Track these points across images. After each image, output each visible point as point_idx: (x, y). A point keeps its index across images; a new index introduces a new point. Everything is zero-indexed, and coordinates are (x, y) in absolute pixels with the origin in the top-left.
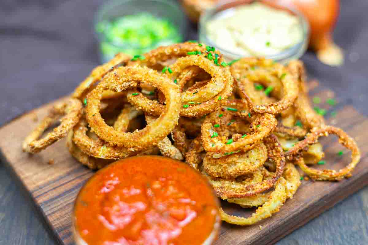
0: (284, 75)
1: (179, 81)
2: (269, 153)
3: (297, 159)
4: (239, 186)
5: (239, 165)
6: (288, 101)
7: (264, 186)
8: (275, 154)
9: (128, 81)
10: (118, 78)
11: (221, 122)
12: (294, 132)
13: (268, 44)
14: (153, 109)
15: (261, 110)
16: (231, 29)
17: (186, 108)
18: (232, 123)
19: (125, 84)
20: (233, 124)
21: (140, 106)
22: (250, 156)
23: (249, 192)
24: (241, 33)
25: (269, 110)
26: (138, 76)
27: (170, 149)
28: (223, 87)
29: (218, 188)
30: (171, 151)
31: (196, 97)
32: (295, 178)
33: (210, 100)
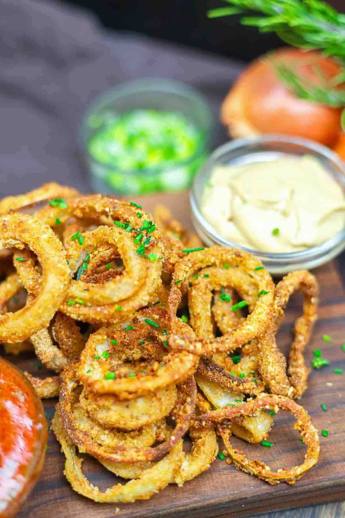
0: (264, 293)
1: (93, 258)
2: (175, 408)
3: (220, 430)
4: (111, 440)
5: (111, 413)
6: (234, 340)
7: (138, 456)
8: (181, 413)
9: (15, 239)
10: (5, 230)
11: (125, 338)
12: (238, 385)
13: (276, 232)
14: (31, 290)
15: (178, 344)
16: (234, 191)
17: (70, 306)
18: (146, 343)
19: (11, 242)
20: (148, 345)
21: (20, 278)
22: (130, 406)
23: (114, 456)
24: (244, 201)
25: (192, 348)
26: (26, 237)
27: (46, 351)
28: (129, 293)
29: (81, 431)
30: (45, 353)
31: (86, 295)
32: (204, 456)
33: (106, 306)
